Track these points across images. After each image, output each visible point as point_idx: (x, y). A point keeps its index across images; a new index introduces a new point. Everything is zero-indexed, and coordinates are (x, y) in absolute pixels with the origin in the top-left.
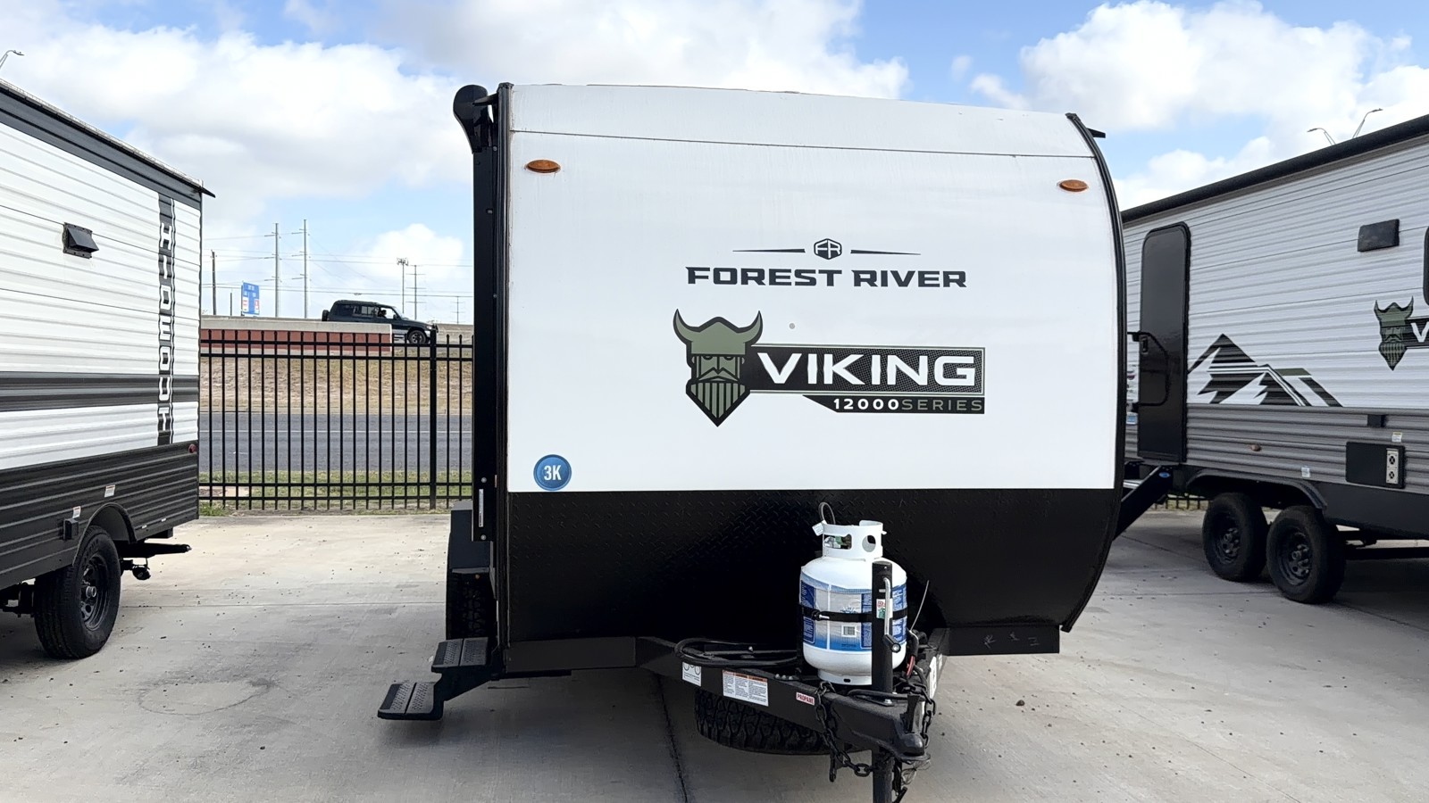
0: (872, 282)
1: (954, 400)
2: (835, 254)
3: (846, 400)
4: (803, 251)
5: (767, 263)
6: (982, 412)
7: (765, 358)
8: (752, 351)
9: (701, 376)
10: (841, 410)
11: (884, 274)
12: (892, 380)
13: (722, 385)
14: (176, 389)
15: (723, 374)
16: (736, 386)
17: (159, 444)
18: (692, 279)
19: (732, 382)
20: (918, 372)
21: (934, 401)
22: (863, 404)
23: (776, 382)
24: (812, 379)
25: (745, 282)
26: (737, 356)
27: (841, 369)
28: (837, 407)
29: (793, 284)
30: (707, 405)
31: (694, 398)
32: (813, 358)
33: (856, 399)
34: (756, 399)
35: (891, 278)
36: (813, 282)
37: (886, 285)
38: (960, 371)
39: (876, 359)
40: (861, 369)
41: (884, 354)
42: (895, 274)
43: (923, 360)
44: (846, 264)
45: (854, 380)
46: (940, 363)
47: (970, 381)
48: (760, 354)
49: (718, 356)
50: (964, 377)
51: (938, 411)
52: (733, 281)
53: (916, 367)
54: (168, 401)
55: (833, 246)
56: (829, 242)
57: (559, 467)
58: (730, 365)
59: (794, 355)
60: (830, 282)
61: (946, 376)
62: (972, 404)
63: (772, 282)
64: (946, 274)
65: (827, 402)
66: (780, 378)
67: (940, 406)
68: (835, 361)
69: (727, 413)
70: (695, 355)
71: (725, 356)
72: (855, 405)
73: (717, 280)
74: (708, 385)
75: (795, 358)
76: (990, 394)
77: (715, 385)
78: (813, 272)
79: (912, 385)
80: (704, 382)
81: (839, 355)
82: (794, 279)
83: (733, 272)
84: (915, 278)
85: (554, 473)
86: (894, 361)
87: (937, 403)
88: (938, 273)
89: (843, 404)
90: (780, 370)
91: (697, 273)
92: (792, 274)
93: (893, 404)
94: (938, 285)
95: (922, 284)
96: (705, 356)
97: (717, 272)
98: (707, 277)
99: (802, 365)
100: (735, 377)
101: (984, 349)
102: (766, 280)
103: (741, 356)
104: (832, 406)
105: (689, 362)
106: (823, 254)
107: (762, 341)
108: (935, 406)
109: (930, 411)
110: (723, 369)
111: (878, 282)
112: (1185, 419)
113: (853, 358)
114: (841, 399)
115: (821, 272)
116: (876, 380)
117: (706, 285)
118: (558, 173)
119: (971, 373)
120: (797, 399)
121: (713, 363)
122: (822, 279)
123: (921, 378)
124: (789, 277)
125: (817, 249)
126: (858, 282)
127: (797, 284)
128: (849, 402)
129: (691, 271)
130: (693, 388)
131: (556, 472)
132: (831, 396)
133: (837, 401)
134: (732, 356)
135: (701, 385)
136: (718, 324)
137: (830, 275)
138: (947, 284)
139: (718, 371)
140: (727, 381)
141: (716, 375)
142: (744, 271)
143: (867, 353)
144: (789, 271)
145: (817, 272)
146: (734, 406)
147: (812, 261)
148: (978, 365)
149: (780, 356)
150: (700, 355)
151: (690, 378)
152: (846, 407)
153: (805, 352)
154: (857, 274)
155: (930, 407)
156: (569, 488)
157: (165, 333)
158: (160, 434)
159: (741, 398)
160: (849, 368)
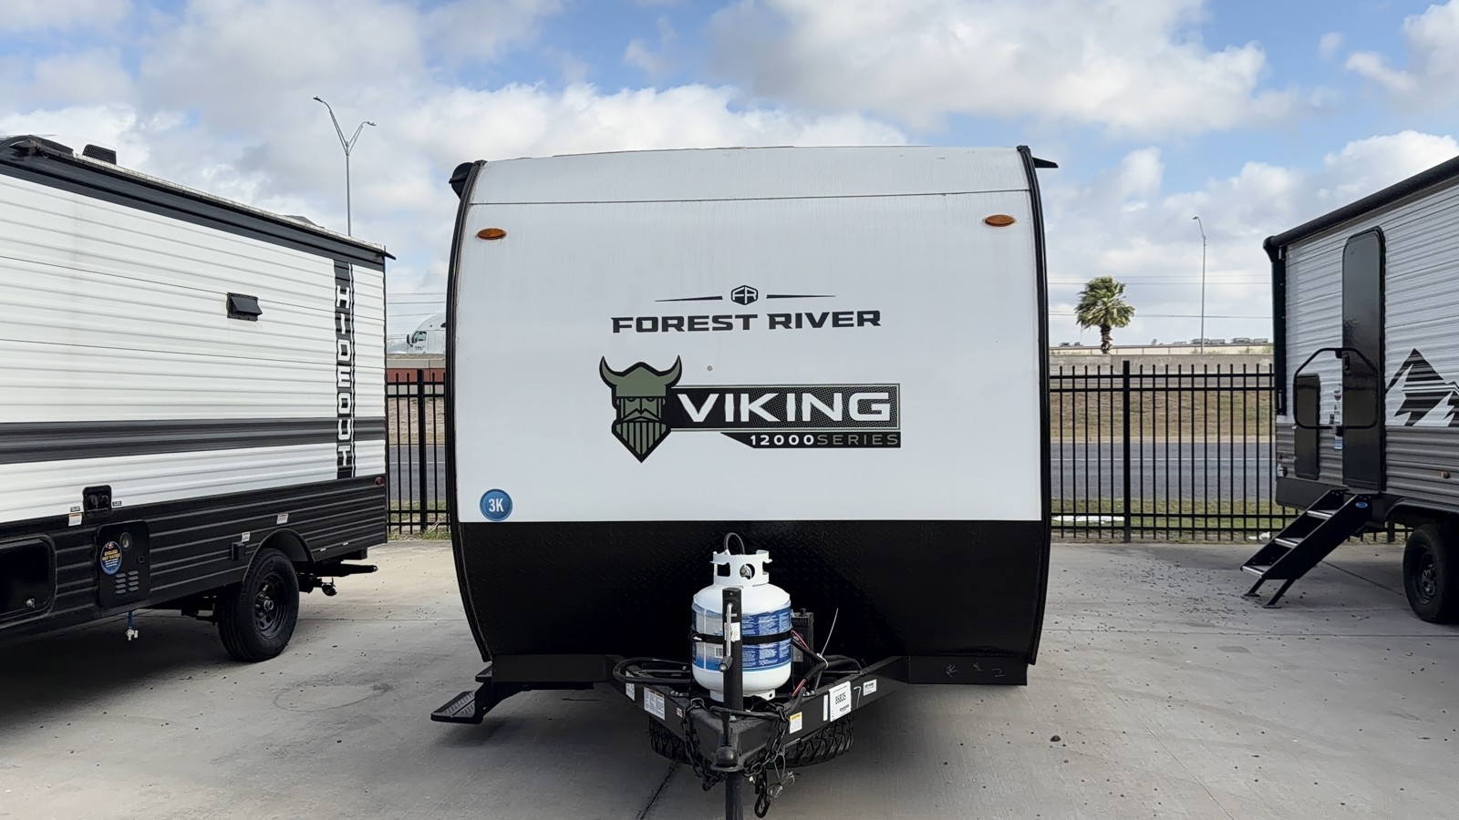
0: (786, 324)
1: (870, 435)
2: (751, 300)
3: (762, 436)
4: (720, 298)
5: (686, 311)
6: (898, 446)
7: (684, 399)
8: (672, 393)
9: (625, 417)
10: (758, 446)
11: (799, 316)
12: (806, 417)
13: (644, 425)
14: (357, 429)
15: (646, 414)
16: (657, 425)
17: (338, 478)
18: (617, 328)
19: (654, 422)
20: (832, 409)
21: (850, 436)
22: (779, 440)
23: (695, 421)
24: (729, 417)
25: (665, 329)
26: (658, 397)
27: (757, 407)
28: (754, 443)
29: (711, 329)
30: (632, 443)
31: (620, 437)
32: (729, 398)
33: (772, 436)
34: (676, 437)
35: (805, 320)
36: (730, 327)
37: (801, 327)
38: (875, 407)
39: (791, 398)
40: (777, 406)
41: (799, 392)
42: (810, 316)
43: (838, 397)
44: (762, 308)
45: (770, 418)
46: (854, 400)
47: (885, 416)
48: (680, 396)
49: (641, 398)
50: (879, 412)
51: (853, 445)
52: (655, 328)
53: (830, 404)
54: (350, 440)
55: (749, 292)
56: (746, 289)
57: (501, 500)
58: (652, 406)
59: (711, 396)
60: (746, 326)
61: (861, 411)
62: (888, 438)
63: (691, 328)
64: (860, 314)
65: (744, 439)
66: (698, 417)
67: (855, 441)
68: (751, 400)
69: (650, 450)
70: (620, 398)
71: (647, 398)
72: (771, 441)
73: (640, 329)
74: (631, 425)
75: (713, 398)
76: (905, 428)
77: (638, 425)
78: (730, 317)
79: (827, 421)
80: (628, 422)
81: (755, 393)
82: (711, 325)
83: (655, 320)
84: (829, 319)
85: (498, 505)
86: (808, 399)
87: (852, 438)
88: (852, 313)
89: (759, 440)
90: (698, 410)
91: (622, 323)
92: (710, 320)
93: (809, 440)
94: (852, 325)
95: (836, 324)
96: (628, 398)
97: (640, 321)
98: (630, 326)
99: (720, 404)
100: (657, 417)
101: (899, 385)
102: (685, 327)
103: (662, 398)
104: (749, 443)
105: (614, 404)
106: (740, 300)
107: (682, 383)
108: (850, 440)
109: (846, 445)
110: (646, 410)
111: (793, 324)
112: (1383, 443)
113: (768, 397)
114: (758, 435)
115: (737, 317)
116: (791, 417)
117: (630, 334)
118: (505, 239)
119: (886, 408)
120: (715, 436)
121: (636, 404)
122: (738, 323)
123: (836, 414)
124: (706, 323)
125: (734, 295)
126: (773, 325)
127: (715, 329)
128: (765, 439)
129: (616, 321)
130: (618, 427)
131: (499, 505)
132: (750, 432)
133: (753, 438)
134: (654, 398)
135: (625, 425)
136: (641, 368)
137: (746, 319)
138: (861, 323)
139: (641, 412)
140: (649, 421)
141: (639, 415)
142: (665, 319)
143: (782, 392)
144: (707, 317)
145: (734, 317)
146: (656, 443)
147: (729, 307)
148: (893, 399)
149: (698, 396)
150: (624, 398)
151: (615, 418)
152: (762, 443)
153: (722, 392)
154: (772, 317)
155: (845, 442)
156: (510, 519)
157: (343, 381)
158: (339, 469)
159: (663, 437)
160: (764, 407)
